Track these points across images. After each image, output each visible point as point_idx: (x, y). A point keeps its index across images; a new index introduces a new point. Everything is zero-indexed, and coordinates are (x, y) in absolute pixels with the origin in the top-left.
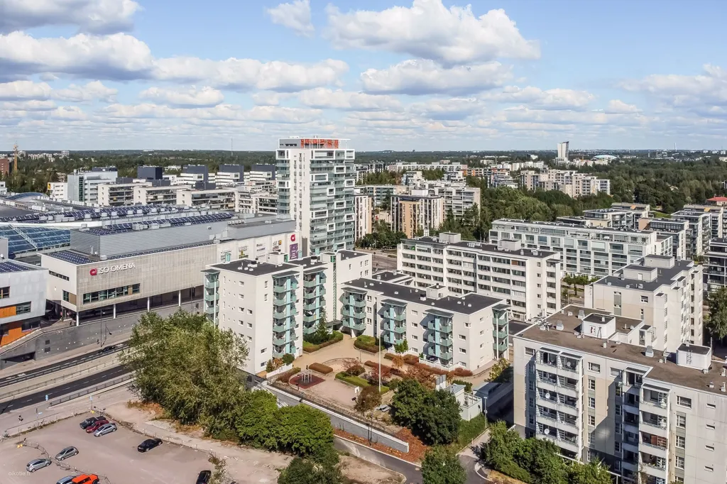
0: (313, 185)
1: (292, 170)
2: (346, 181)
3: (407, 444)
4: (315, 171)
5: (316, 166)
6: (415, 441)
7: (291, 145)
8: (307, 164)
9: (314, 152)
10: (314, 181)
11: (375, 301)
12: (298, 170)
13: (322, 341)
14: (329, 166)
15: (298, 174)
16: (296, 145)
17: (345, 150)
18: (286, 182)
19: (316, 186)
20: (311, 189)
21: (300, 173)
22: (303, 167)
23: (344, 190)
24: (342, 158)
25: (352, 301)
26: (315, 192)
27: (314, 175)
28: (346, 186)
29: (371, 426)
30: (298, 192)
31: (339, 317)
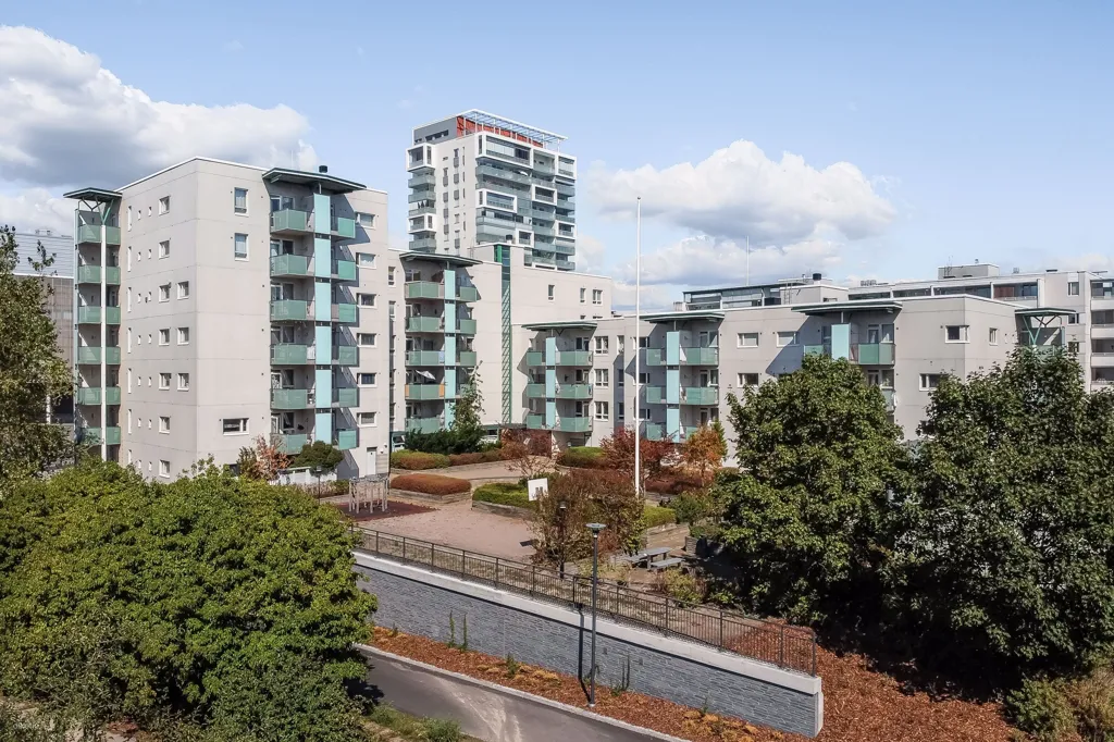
0: (484, 214)
1: (439, 190)
2: (557, 223)
3: (814, 685)
4: (487, 183)
5: (491, 172)
6: (850, 675)
7: (438, 136)
8: (470, 168)
9: (484, 139)
10: (485, 204)
11: (618, 346)
12: (452, 187)
13: (459, 449)
14: (520, 180)
15: (451, 197)
16: (446, 133)
17: (557, 155)
18: (426, 215)
19: (490, 218)
20: (478, 224)
21: (457, 193)
22: (461, 179)
23: (555, 242)
24: (550, 171)
25: (553, 353)
26: (486, 229)
27: (485, 191)
28: (557, 235)
29: (595, 611)
30: (452, 236)
31: (518, 416)
